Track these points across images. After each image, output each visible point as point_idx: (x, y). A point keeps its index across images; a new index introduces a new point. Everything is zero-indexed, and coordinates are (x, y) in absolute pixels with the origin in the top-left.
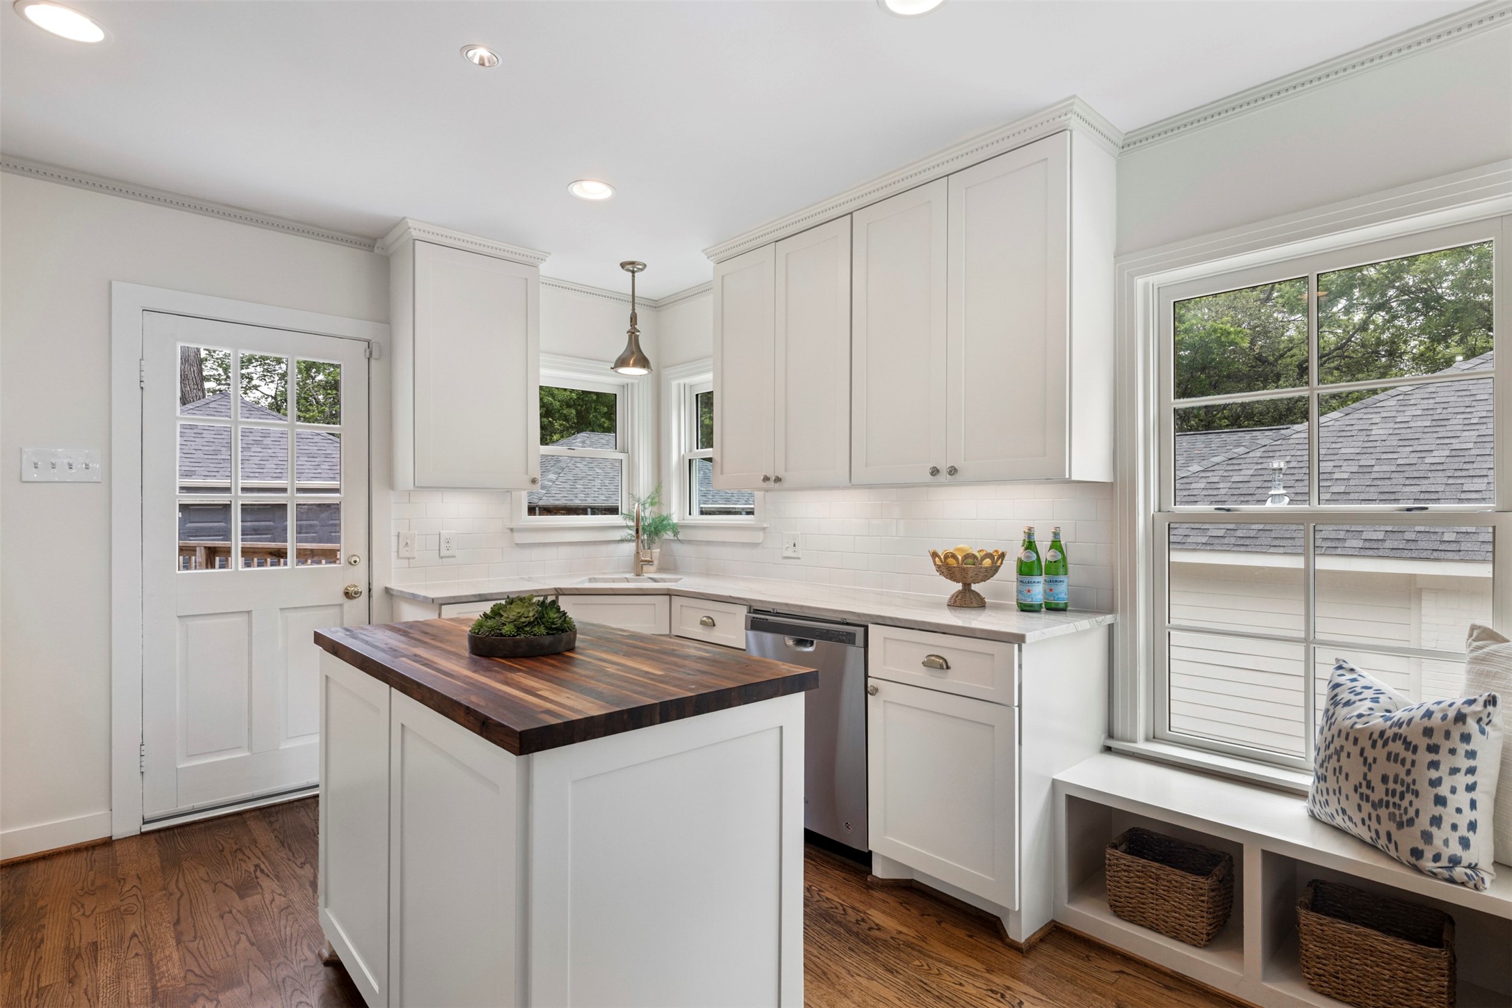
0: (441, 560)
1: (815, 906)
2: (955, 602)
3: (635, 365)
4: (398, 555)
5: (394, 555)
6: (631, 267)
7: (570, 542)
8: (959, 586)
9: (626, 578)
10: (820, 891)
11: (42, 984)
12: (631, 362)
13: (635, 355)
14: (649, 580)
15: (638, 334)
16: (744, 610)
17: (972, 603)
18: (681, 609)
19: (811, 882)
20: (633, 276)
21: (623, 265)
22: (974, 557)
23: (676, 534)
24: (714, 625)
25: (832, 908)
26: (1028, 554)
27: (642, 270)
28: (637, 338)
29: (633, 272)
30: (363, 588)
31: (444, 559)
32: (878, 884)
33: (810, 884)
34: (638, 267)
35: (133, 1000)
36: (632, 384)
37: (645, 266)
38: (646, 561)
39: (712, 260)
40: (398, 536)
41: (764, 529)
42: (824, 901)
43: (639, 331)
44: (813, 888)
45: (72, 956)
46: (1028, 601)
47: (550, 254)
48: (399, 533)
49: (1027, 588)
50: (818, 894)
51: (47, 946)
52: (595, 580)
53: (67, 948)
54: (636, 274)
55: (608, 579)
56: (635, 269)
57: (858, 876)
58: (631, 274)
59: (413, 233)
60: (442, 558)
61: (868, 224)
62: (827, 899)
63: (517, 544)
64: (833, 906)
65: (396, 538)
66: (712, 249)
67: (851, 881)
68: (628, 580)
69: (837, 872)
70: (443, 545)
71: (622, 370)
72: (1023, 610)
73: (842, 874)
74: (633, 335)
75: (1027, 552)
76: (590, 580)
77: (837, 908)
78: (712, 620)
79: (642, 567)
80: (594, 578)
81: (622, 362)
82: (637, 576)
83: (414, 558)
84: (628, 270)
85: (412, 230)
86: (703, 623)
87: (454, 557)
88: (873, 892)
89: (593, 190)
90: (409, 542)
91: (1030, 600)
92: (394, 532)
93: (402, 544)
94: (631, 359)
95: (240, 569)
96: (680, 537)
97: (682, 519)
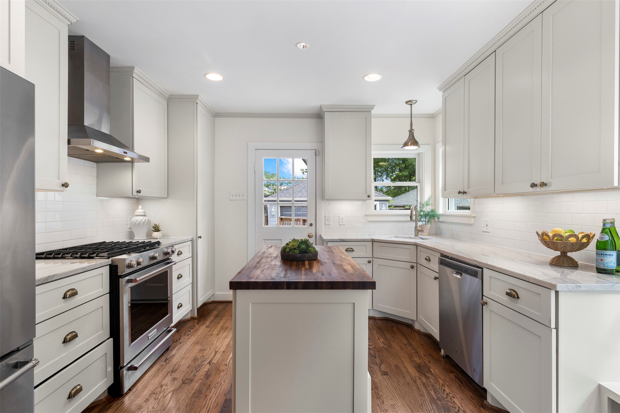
0: (340, 226)
1: (445, 403)
2: (553, 262)
3: (411, 145)
4: (325, 223)
5: (323, 223)
6: (410, 103)
7: (391, 221)
8: (558, 253)
9: (410, 237)
10: (453, 397)
11: (213, 333)
12: (409, 144)
13: (412, 141)
14: (420, 238)
15: (413, 131)
16: (439, 255)
17: (564, 264)
18: (420, 252)
19: (451, 391)
20: (411, 107)
21: (406, 103)
22: (561, 236)
23: (438, 219)
24: (430, 261)
25: (453, 407)
26: (602, 236)
27: (415, 103)
28: (413, 133)
29: (411, 105)
30: (314, 235)
31: (341, 226)
32: (488, 407)
33: (450, 392)
34: (413, 102)
35: (224, 344)
36: (422, 153)
37: (416, 101)
38: (419, 230)
39: (441, 92)
40: (325, 217)
41: (474, 217)
42: (451, 402)
43: (414, 130)
44: (451, 394)
45: (222, 328)
46: (601, 266)
47: (375, 105)
48: (325, 216)
49: (600, 258)
50: (451, 398)
51: (220, 324)
52: (398, 237)
53: (222, 326)
54: (412, 106)
55: (403, 237)
56: (412, 103)
57: (480, 399)
58: (410, 106)
59: (324, 110)
60: (340, 225)
61: (503, 54)
62: (454, 402)
63: (368, 221)
64: (454, 407)
65: (324, 217)
66: (441, 86)
67: (474, 400)
68: (411, 238)
69: (470, 392)
70: (341, 220)
71: (406, 148)
72: (598, 272)
73: (472, 394)
74: (411, 132)
75: (602, 235)
76: (396, 237)
77: (455, 408)
78: (429, 258)
79: (418, 233)
80: (397, 236)
81: (406, 144)
82: (416, 236)
83: (330, 225)
84: (409, 104)
85: (323, 109)
86: (426, 259)
87: (344, 225)
88: (483, 409)
89: (373, 77)
90: (328, 219)
91: (603, 266)
92: (323, 216)
93: (326, 220)
94: (409, 143)
95: (279, 226)
96: (440, 220)
97: (444, 212)
